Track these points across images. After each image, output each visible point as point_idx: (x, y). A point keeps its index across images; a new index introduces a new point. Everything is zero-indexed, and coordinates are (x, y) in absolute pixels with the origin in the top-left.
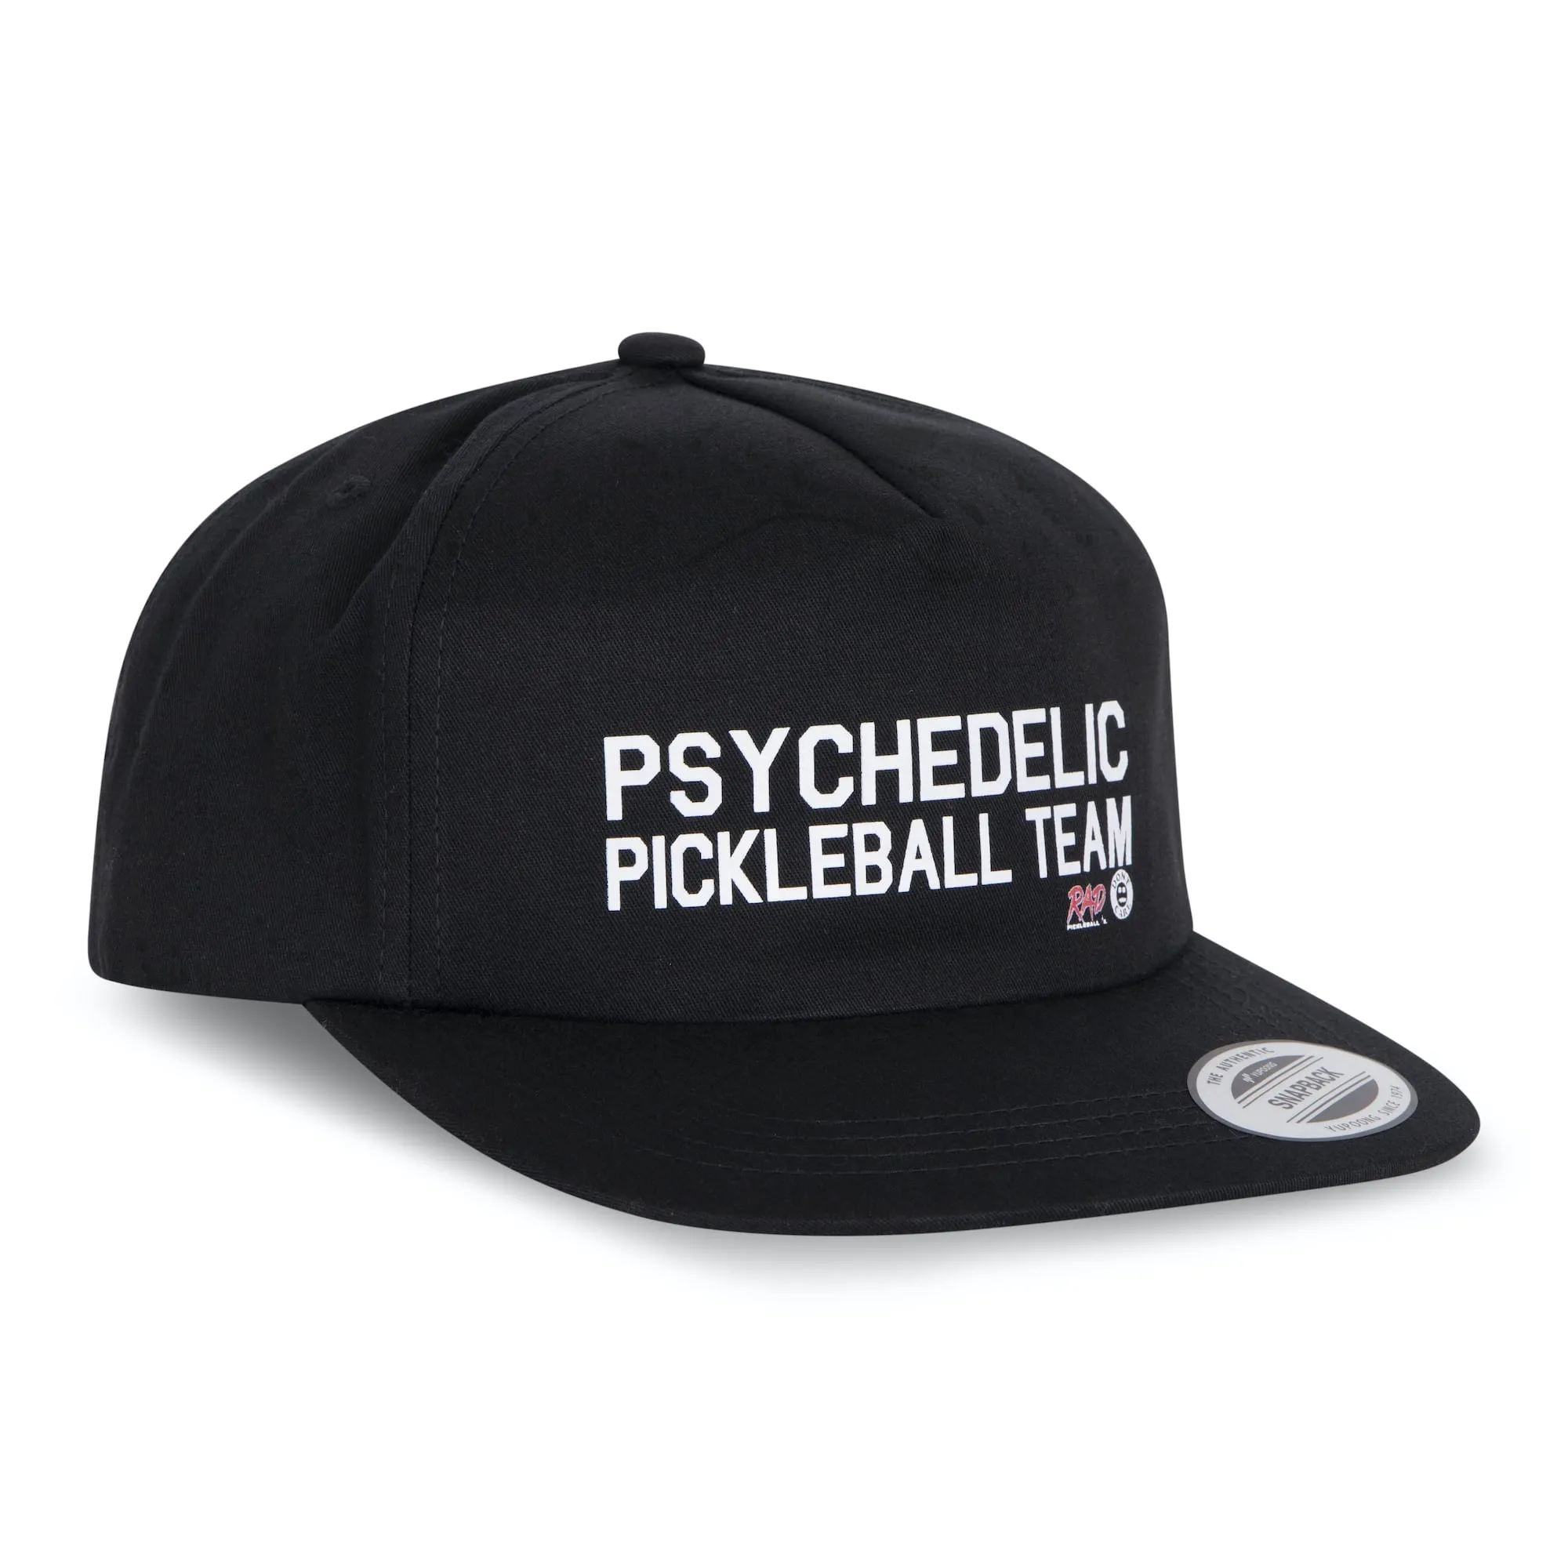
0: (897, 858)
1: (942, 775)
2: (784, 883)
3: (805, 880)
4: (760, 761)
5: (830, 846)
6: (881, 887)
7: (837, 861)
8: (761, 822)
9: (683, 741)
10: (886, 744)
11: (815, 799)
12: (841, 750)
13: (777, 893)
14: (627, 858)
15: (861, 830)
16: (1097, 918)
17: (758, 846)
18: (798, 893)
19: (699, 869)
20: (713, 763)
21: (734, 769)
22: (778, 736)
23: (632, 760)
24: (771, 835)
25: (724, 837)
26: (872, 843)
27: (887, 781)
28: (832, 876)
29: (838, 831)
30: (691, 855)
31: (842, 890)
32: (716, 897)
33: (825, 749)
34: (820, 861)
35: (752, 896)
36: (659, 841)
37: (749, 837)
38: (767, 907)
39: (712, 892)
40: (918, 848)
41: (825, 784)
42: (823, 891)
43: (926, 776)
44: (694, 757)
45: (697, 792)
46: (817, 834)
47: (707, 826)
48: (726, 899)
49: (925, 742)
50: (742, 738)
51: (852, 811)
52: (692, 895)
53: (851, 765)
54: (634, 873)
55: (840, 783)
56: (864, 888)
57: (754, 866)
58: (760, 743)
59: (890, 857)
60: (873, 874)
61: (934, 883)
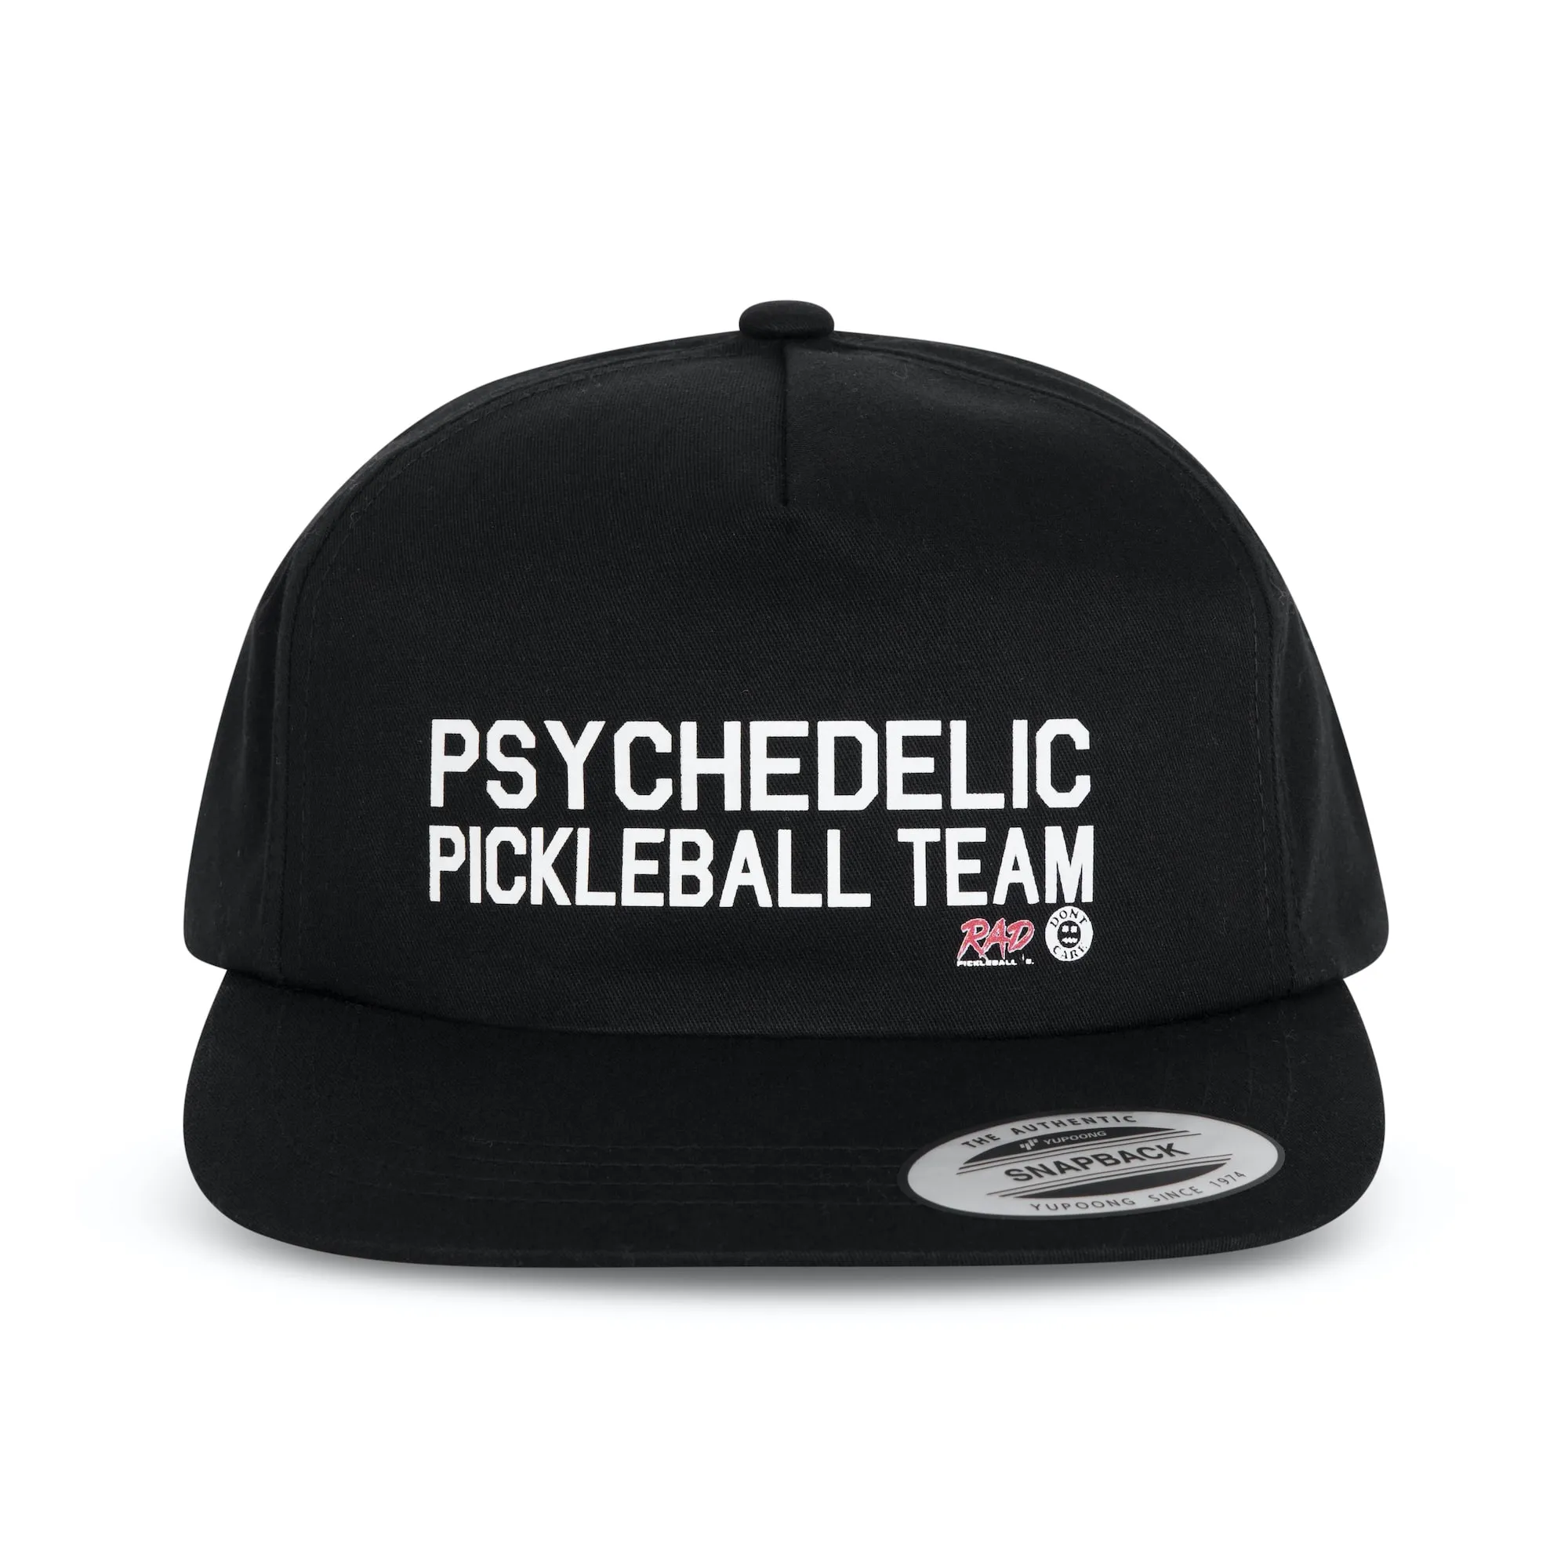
0: (719, 869)
1: (778, 784)
2: (593, 886)
3: (615, 886)
4: (575, 755)
5: (644, 851)
6: (700, 900)
7: (651, 867)
8: (575, 820)
9: (501, 728)
10: (711, 746)
11: (631, 800)
12: (658, 750)
13: (586, 897)
14: (447, 848)
15: (679, 837)
16: (1016, 955)
17: (571, 844)
18: (607, 899)
19: (513, 865)
20: (527, 754)
21: (548, 761)
22: (593, 730)
23: (455, 745)
24: (584, 834)
25: (537, 833)
26: (691, 851)
27: (710, 786)
28: (644, 884)
29: (655, 835)
30: (505, 848)
31: (654, 900)
32: (527, 895)
33: (642, 747)
34: (632, 867)
35: (561, 898)
36: (475, 832)
37: (562, 835)
38: (574, 910)
39: (523, 889)
40: (746, 860)
41: (642, 784)
42: (632, 898)
43: (759, 785)
44: (510, 746)
45: (512, 783)
46: (632, 837)
47: (521, 820)
48: (537, 899)
49: (758, 747)
50: (556, 729)
51: (671, 816)
52: (504, 891)
53: (670, 765)
54: (453, 864)
55: (657, 785)
56: (679, 899)
57: (565, 866)
58: (575, 736)
59: (711, 868)
60: (691, 885)
61: (764, 900)
